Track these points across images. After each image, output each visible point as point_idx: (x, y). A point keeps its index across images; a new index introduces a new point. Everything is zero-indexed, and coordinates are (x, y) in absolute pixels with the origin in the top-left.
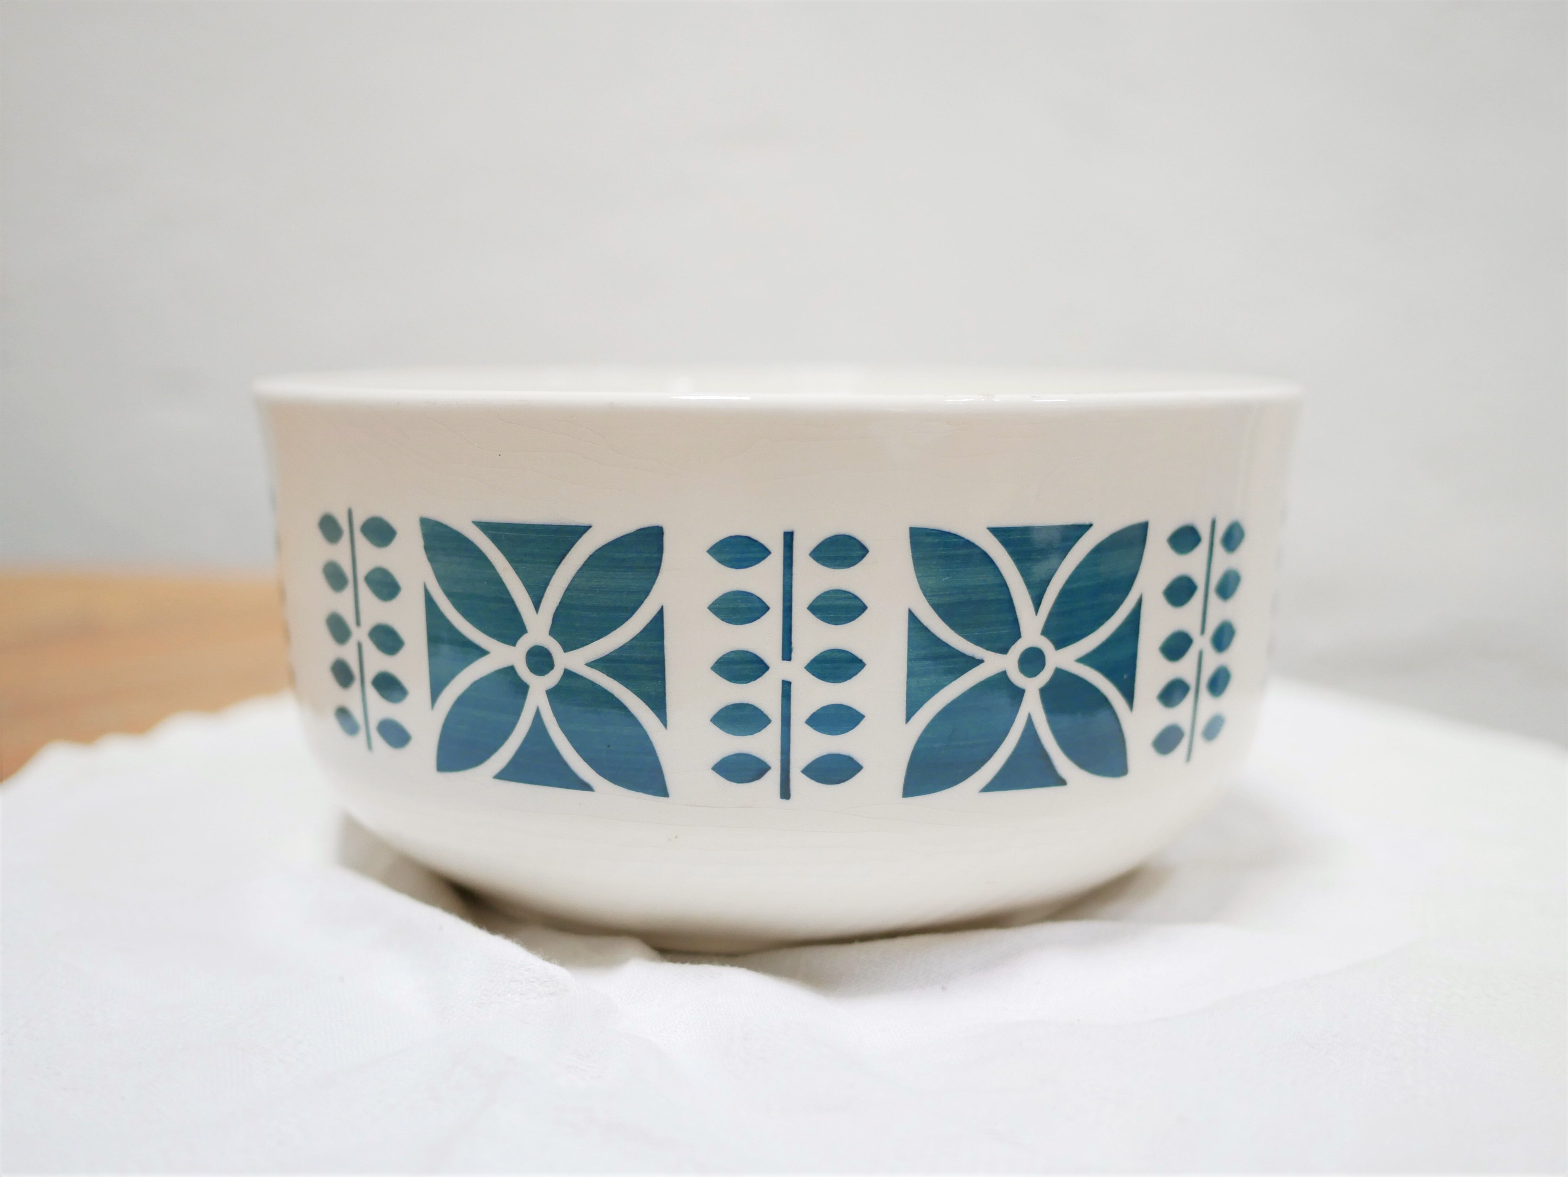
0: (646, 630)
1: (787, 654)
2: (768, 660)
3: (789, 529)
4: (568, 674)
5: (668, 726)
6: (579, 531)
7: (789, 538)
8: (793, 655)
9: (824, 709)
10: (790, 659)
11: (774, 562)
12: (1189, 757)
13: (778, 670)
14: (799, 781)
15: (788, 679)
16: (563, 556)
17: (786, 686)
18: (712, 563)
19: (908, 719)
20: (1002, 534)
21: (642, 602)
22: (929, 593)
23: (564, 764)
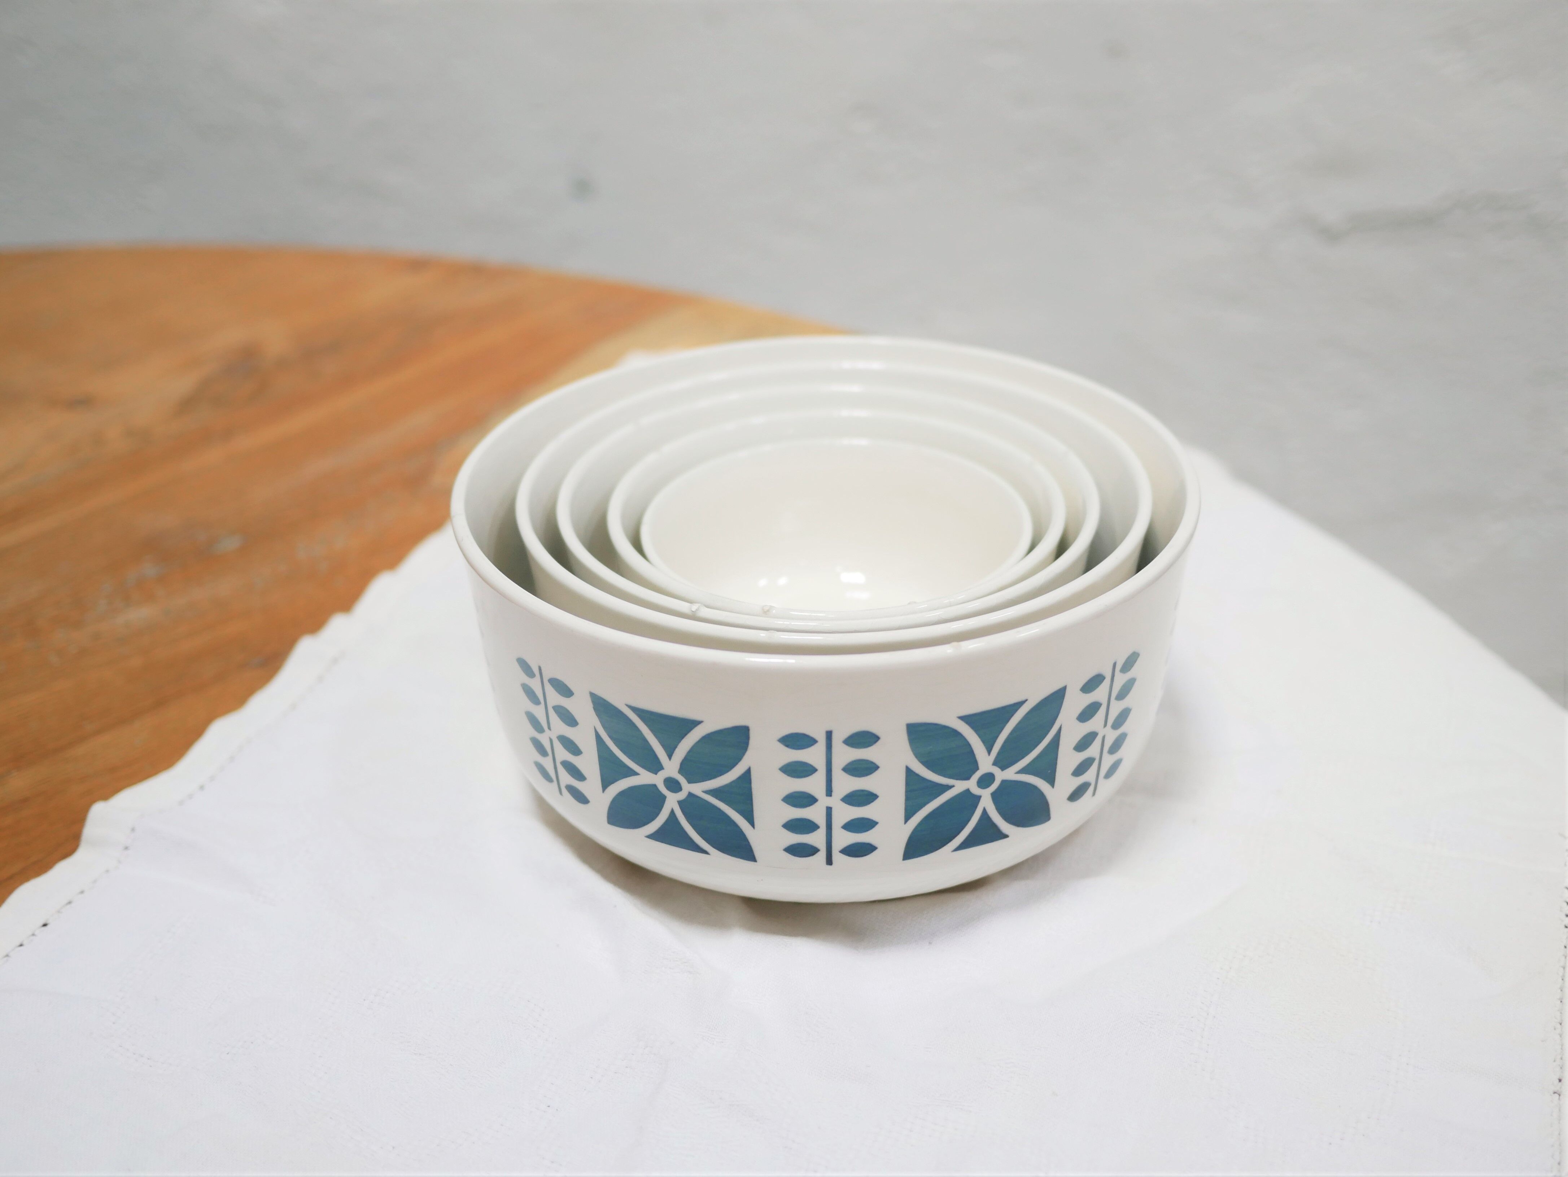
0: (740, 778)
1: (829, 792)
2: (816, 796)
3: (829, 729)
4: (690, 795)
5: (755, 826)
6: (695, 723)
7: (829, 735)
8: (833, 794)
9: (852, 820)
10: (831, 796)
11: (821, 746)
12: (1094, 794)
13: (824, 801)
14: (837, 856)
15: (830, 806)
16: (686, 735)
17: (829, 810)
18: (781, 747)
19: (906, 822)
20: (967, 719)
21: (737, 764)
22: (918, 756)
23: (691, 839)
